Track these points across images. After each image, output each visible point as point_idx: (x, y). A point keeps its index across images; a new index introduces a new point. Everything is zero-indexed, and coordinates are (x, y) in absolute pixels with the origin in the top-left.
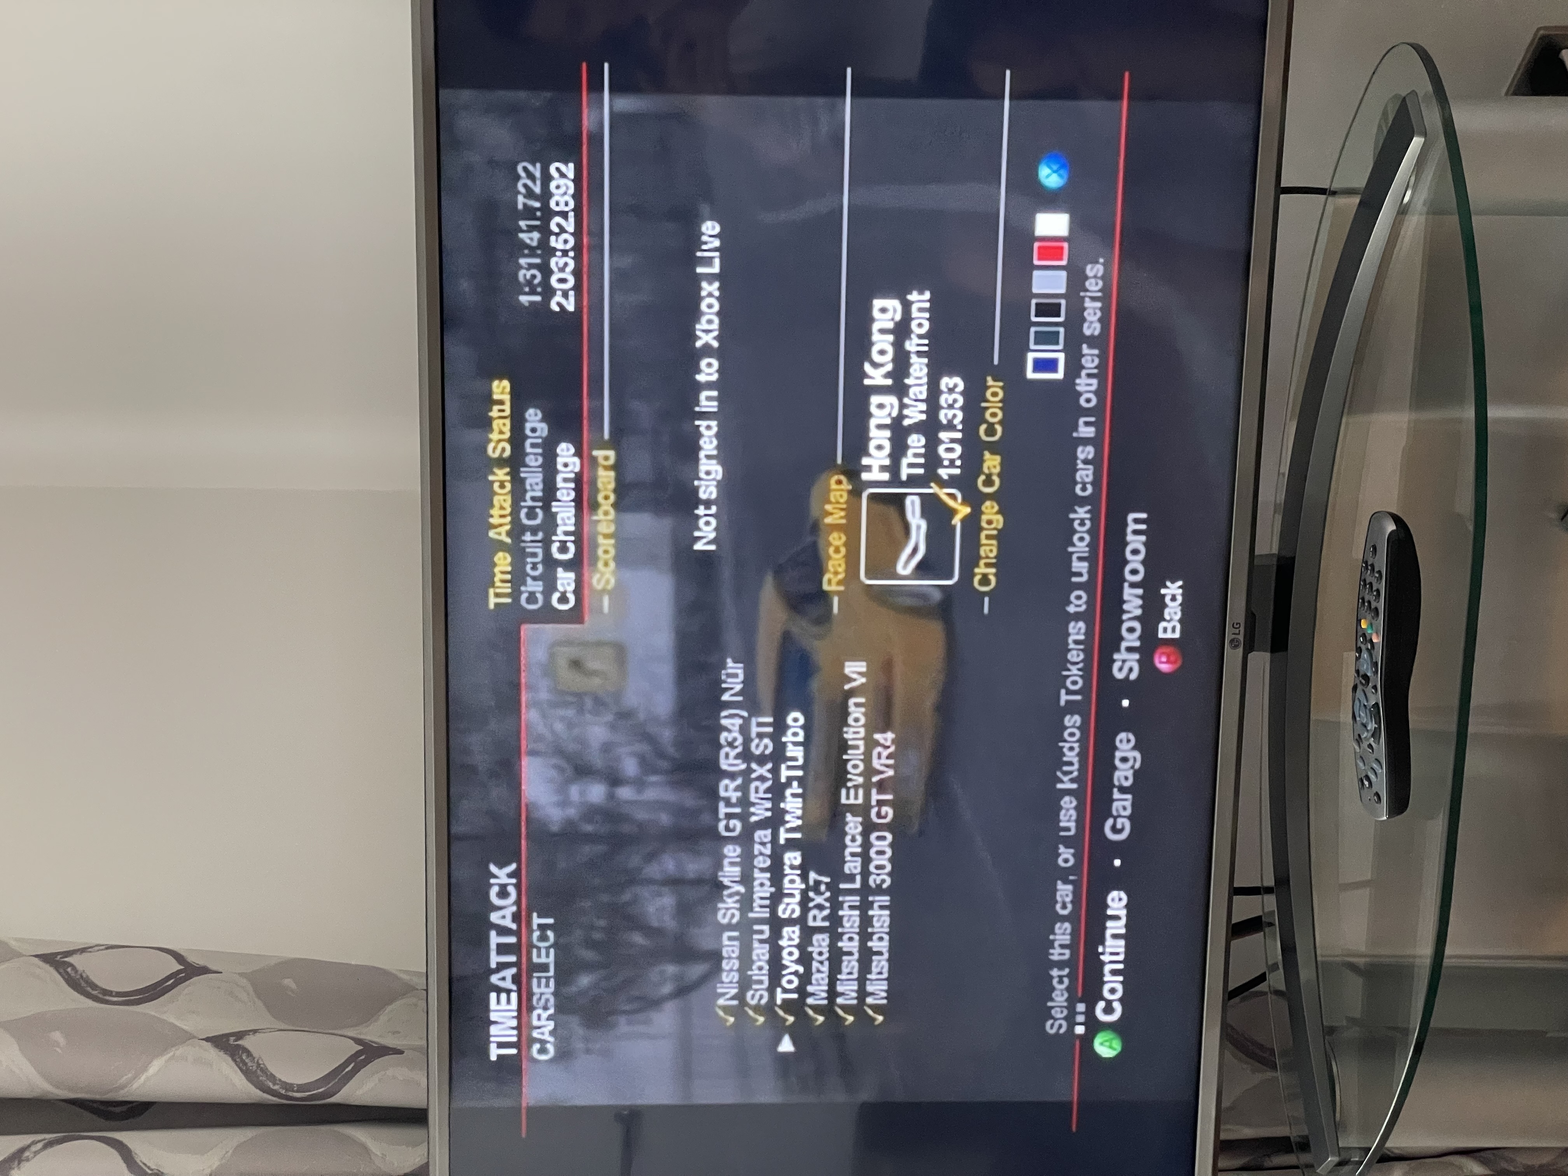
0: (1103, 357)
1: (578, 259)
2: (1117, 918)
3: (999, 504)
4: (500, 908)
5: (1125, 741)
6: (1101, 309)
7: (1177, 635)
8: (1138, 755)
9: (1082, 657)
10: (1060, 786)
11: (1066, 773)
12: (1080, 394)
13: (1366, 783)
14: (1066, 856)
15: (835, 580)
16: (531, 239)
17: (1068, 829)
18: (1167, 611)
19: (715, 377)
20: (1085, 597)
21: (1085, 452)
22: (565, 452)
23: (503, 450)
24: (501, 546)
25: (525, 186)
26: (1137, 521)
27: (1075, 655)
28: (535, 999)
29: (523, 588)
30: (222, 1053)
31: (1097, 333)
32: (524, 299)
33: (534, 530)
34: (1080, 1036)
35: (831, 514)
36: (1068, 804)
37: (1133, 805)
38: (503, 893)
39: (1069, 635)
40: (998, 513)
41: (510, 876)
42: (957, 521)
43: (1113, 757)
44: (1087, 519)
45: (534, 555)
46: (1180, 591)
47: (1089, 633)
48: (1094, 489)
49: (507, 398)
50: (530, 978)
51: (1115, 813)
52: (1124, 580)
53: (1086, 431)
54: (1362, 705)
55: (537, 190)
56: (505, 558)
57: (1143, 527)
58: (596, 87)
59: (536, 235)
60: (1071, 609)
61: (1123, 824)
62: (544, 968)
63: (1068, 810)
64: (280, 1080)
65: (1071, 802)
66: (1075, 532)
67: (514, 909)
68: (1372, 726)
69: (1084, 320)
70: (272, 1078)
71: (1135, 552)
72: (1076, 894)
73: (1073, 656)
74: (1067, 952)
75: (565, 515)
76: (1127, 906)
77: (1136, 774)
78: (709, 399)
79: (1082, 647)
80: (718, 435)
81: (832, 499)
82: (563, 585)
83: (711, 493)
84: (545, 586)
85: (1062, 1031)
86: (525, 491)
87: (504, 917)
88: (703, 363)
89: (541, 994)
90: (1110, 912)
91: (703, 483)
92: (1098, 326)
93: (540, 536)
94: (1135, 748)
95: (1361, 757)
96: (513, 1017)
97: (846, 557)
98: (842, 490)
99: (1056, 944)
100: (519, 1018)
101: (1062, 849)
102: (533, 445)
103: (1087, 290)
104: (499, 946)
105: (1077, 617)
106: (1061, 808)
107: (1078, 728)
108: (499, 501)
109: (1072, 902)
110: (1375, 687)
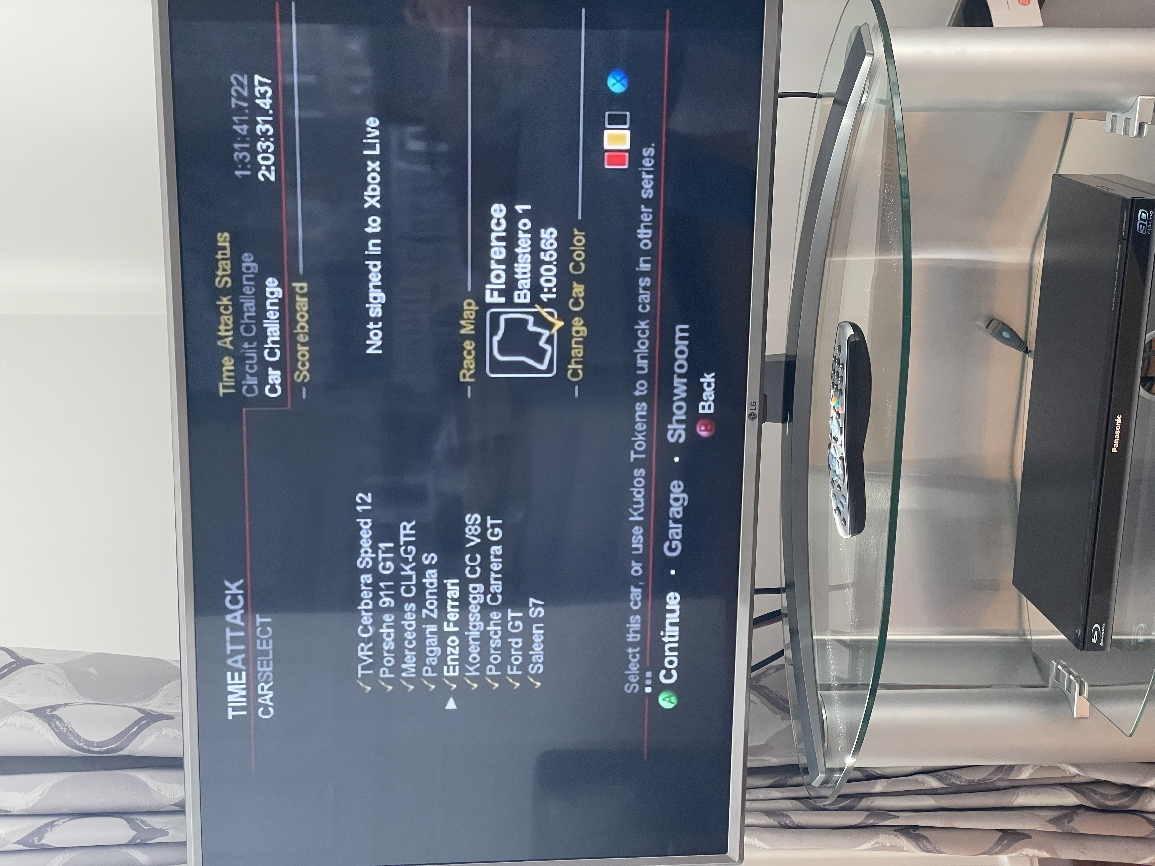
0: (655, 214)
1: (276, 143)
2: (673, 611)
3: (583, 319)
4: (233, 611)
5: (676, 486)
6: (653, 179)
7: (712, 411)
8: (685, 496)
9: (645, 427)
10: (631, 519)
11: (636, 510)
12: (640, 240)
13: (837, 512)
14: (636, 568)
15: (468, 374)
16: (242, 130)
17: (637, 549)
18: (704, 394)
19: (378, 230)
20: (646, 384)
21: (645, 282)
22: (272, 285)
23: (226, 282)
24: (226, 352)
25: (236, 91)
26: (682, 330)
28: (260, 675)
29: (243, 382)
30: (41, 721)
31: (651, 196)
32: (238, 173)
33: (250, 340)
34: (648, 695)
35: (464, 327)
36: (638, 531)
37: (683, 531)
38: (234, 600)
39: (636, 412)
40: (583, 325)
41: (238, 588)
42: (554, 332)
43: (669, 498)
44: (646, 329)
45: (252, 358)
46: (713, 380)
47: (650, 410)
48: (651, 308)
49: (227, 244)
50: (255, 661)
51: (670, 537)
52: (674, 372)
53: (645, 267)
54: (834, 457)
55: (245, 93)
56: (230, 361)
57: (687, 334)
58: (286, 19)
59: (245, 127)
60: (637, 393)
61: (676, 545)
62: (266, 653)
64: (84, 739)
66: (638, 338)
67: (242, 611)
68: (839, 472)
69: (642, 187)
70: (78, 737)
71: (681, 352)
72: (644, 594)
73: (639, 427)
74: (639, 636)
75: (273, 329)
76: (679, 603)
77: (685, 509)
78: (374, 245)
79: (645, 420)
80: (381, 272)
81: (465, 317)
82: (273, 379)
83: (378, 313)
84: (259, 380)
85: (636, 691)
86: (243, 312)
87: (235, 618)
88: (370, 220)
89: (264, 672)
90: (668, 607)
91: (372, 305)
92: (651, 191)
93: (255, 344)
94: (683, 491)
96: (244, 689)
97: (475, 358)
98: (471, 310)
99: (631, 630)
100: (248, 689)
101: (634, 563)
102: (248, 279)
103: (644, 167)
104: (231, 637)
105: (641, 399)
106: (632, 534)
107: (644, 478)
108: (224, 319)
109: (641, 600)
110: (841, 445)
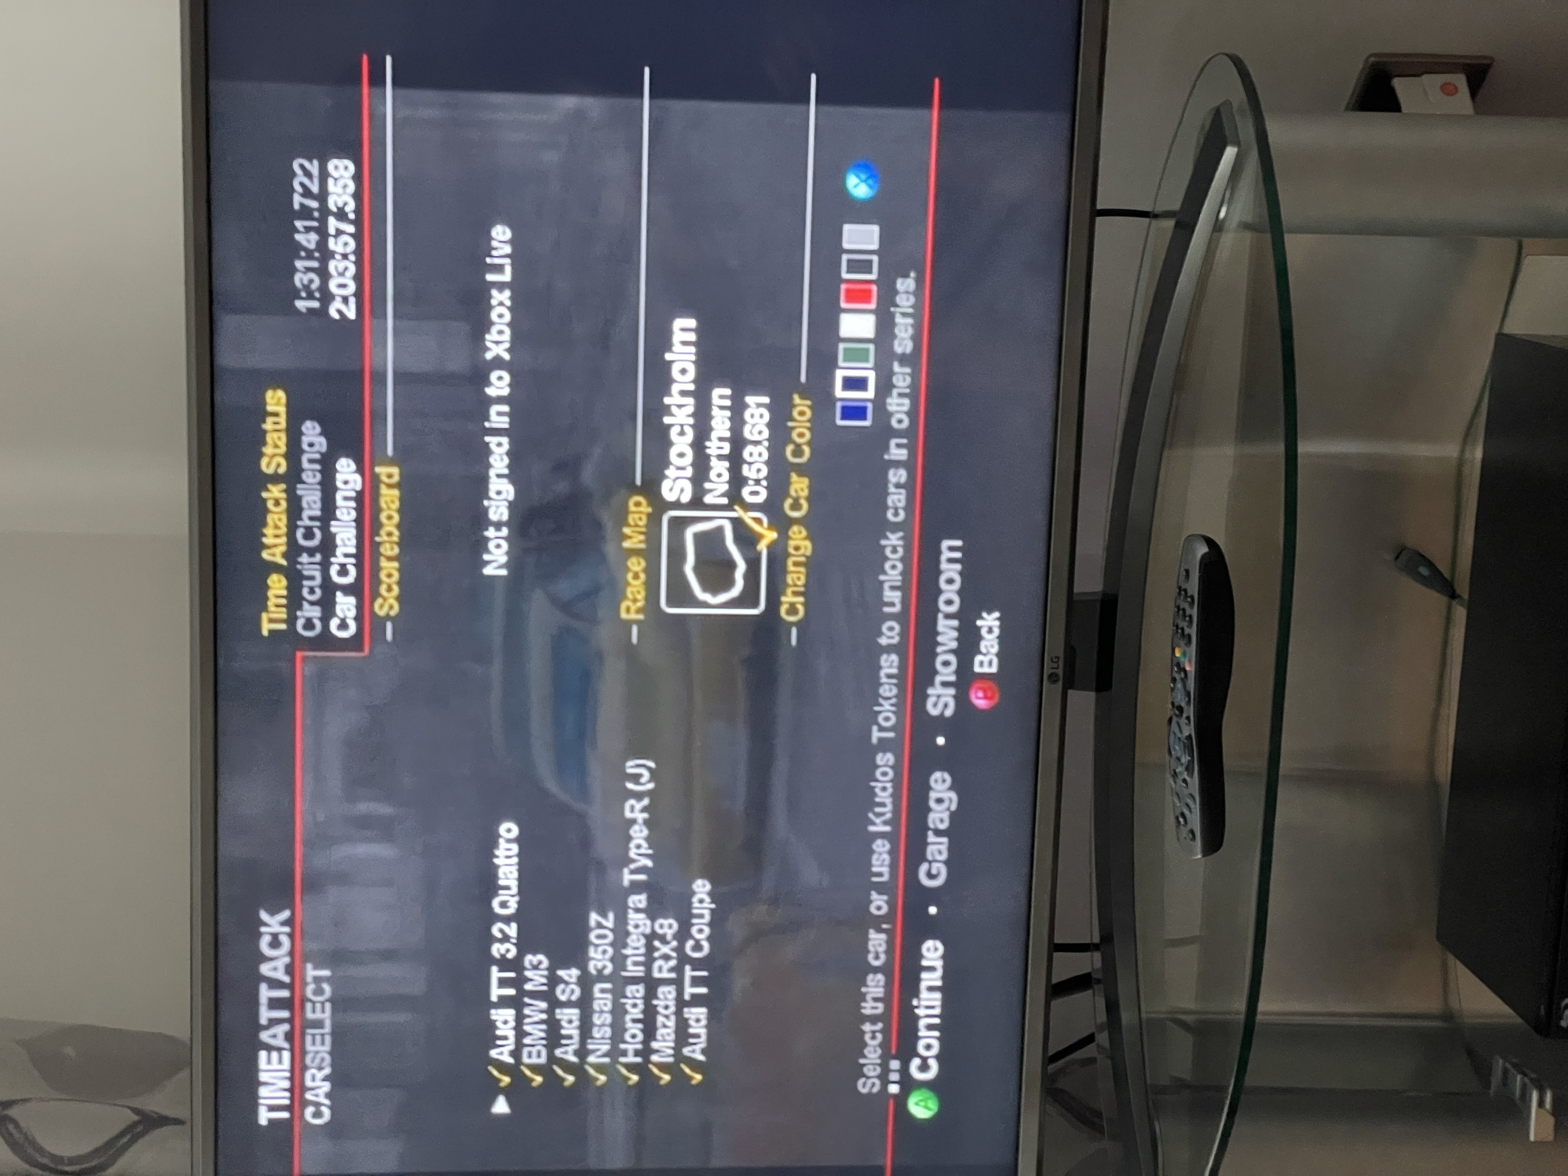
0: (914, 376)
1: (359, 263)
2: (931, 969)
3: (807, 529)
4: (271, 959)
5: (940, 780)
6: (912, 326)
7: (994, 669)
8: (953, 796)
9: (895, 691)
10: (872, 828)
11: (879, 815)
12: (891, 415)
13: (1181, 820)
14: (879, 904)
15: (633, 608)
16: (309, 241)
17: (880, 875)
18: (983, 644)
19: (506, 392)
20: (897, 627)
21: (896, 476)
22: (346, 468)
23: (279, 465)
24: (276, 568)
25: (302, 185)
26: (952, 549)
27: (888, 690)
28: (309, 1057)
29: (299, 613)
31: (908, 350)
32: (302, 305)
33: (311, 552)
34: (895, 1096)
35: (630, 537)
36: (881, 847)
37: (950, 849)
38: (275, 943)
39: (880, 668)
40: (806, 538)
41: (283, 924)
42: (762, 547)
43: (927, 798)
44: (899, 546)
45: (312, 578)
46: (997, 623)
47: (902, 666)
48: (906, 515)
49: (282, 410)
50: (303, 1035)
51: (930, 857)
52: (938, 610)
53: (898, 453)
54: (1177, 737)
55: (315, 188)
56: (280, 581)
57: (958, 555)
58: (377, 80)
59: (314, 237)
60: (883, 641)
61: (938, 869)
62: (319, 1024)
63: (880, 854)
64: (48, 1152)
65: (884, 846)
66: (886, 559)
67: (287, 960)
68: (1185, 759)
69: (895, 337)
70: (42, 1150)
71: (950, 581)
72: (890, 943)
73: (885, 690)
74: (880, 1005)
75: (345, 536)
76: (942, 957)
77: (953, 816)
78: (499, 414)
79: (894, 681)
80: (508, 454)
81: (631, 521)
82: (343, 610)
83: (502, 514)
84: (322, 611)
85: (875, 1090)
86: (302, 510)
87: (275, 969)
88: (494, 376)
89: (317, 1052)
90: (925, 963)
91: (492, 503)
92: (909, 344)
93: (318, 557)
94: (951, 788)
95: (1177, 794)
96: (286, 1078)
97: (646, 583)
98: (641, 512)
99: (869, 997)
100: (291, 1079)
101: (874, 895)
102: (311, 461)
103: (897, 306)
104: (270, 1000)
105: (889, 649)
106: (872, 852)
107: (892, 767)
108: (273, 520)
109: (885, 952)
110: (1188, 718)
